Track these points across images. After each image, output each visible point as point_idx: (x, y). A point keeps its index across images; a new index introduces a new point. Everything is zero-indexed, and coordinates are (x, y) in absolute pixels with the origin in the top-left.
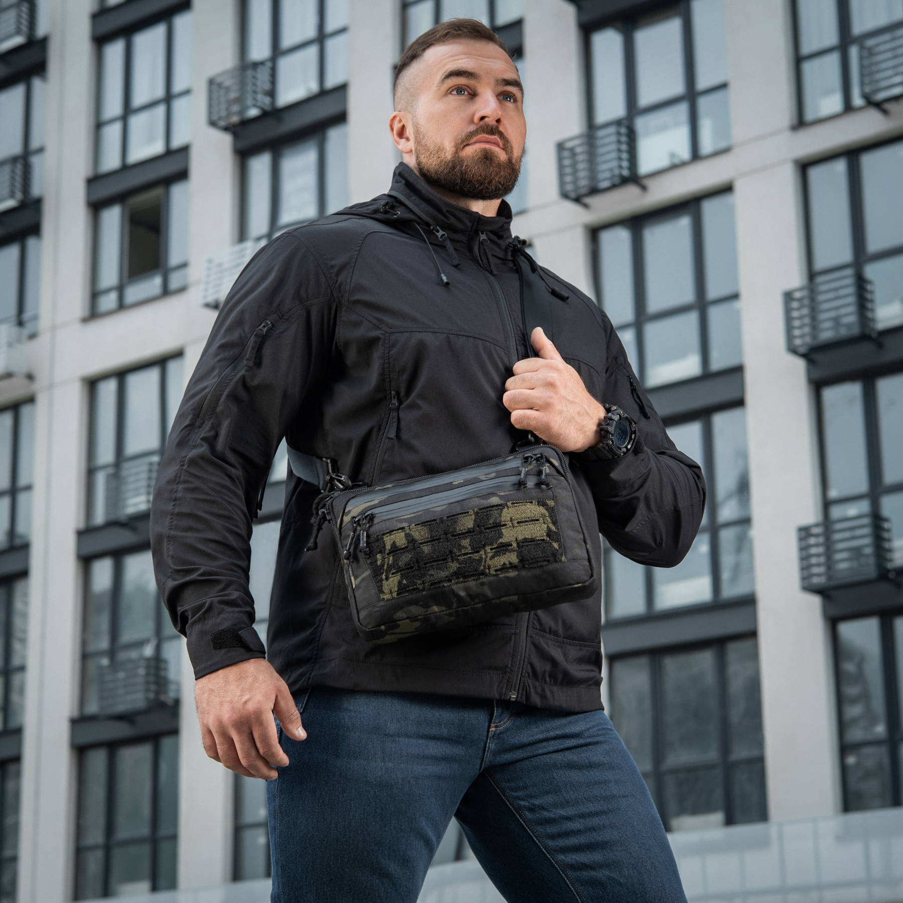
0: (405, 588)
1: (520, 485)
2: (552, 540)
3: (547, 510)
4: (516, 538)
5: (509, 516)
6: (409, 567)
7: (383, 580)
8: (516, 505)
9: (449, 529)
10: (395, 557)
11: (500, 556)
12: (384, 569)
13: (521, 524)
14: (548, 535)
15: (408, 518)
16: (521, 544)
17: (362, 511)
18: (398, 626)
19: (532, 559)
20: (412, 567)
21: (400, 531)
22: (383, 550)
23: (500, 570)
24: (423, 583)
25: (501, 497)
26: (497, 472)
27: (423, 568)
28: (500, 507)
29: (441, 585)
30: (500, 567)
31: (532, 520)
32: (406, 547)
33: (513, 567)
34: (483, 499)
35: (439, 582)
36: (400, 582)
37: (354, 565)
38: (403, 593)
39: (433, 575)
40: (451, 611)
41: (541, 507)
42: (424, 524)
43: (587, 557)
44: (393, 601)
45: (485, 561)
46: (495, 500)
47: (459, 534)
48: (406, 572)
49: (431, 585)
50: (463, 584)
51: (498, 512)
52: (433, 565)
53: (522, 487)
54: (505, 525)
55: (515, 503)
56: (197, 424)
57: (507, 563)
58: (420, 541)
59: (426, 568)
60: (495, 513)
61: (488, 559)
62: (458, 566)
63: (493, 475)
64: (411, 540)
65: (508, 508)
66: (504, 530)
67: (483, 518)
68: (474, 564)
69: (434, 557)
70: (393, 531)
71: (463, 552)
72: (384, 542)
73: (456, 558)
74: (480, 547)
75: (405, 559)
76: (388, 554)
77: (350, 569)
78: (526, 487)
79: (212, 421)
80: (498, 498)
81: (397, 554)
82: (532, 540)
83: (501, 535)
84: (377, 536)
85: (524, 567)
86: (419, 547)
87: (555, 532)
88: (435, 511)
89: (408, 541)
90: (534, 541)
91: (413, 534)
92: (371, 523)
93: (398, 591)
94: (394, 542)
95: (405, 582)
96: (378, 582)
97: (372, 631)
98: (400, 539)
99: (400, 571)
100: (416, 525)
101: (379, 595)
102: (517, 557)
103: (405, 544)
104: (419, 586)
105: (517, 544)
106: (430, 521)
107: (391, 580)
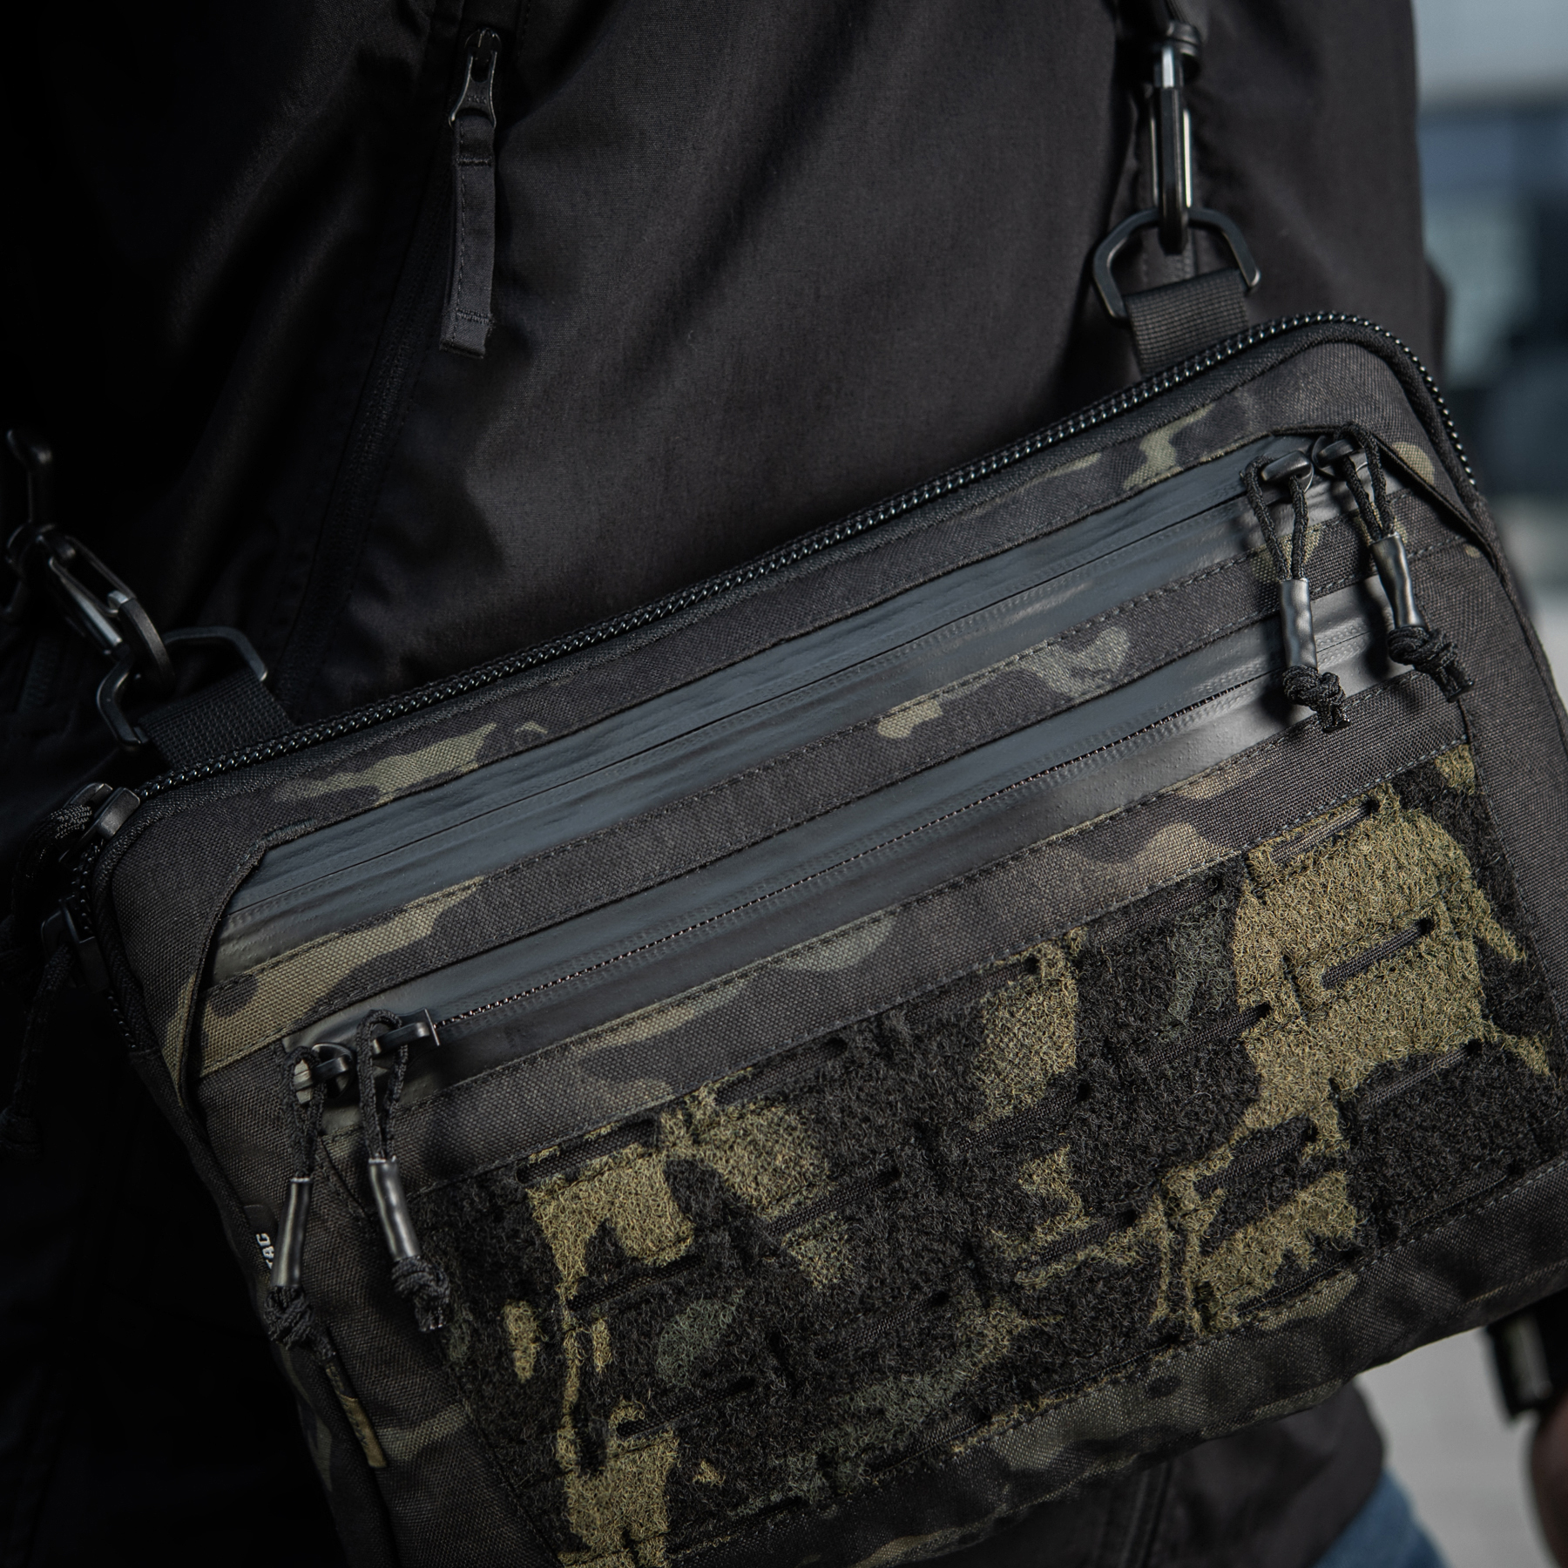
0: (717, 1508)
2: (1514, 1032)
3: (1452, 829)
4: (1332, 1081)
5: (1272, 944)
7: (563, 1470)
8: (1300, 856)
9: (938, 1108)
10: (624, 1326)
11: (1261, 1218)
12: (557, 1404)
13: (1351, 985)
14: (1492, 1009)
16: (1364, 1111)
20: (748, 1383)
21: (631, 1149)
22: (538, 1278)
24: (826, 1464)
25: (1203, 819)
27: (816, 1376)
28: (1212, 898)
30: (1266, 1281)
31: (1401, 937)
32: (691, 1260)
34: (1108, 855)
35: (917, 1443)
36: (676, 1480)
38: (704, 1534)
39: (880, 1411)
41: (1423, 823)
42: (773, 1084)
45: (1179, 1263)
46: (1176, 849)
47: (1005, 1126)
48: (713, 1412)
49: (876, 1465)
50: (1056, 1417)
51: (1208, 931)
52: (872, 1351)
54: (1264, 1010)
55: (1293, 847)
57: (1305, 1246)
58: (774, 1211)
60: (1193, 941)
61: (1191, 1249)
62: (1022, 1323)
64: (713, 1207)
65: (1258, 890)
66: (1260, 1049)
67: (1128, 990)
68: (1114, 1295)
69: (876, 1297)
70: (583, 1147)
71: (1042, 1237)
72: (536, 1232)
73: (1005, 1280)
74: (1133, 1188)
75: (693, 1331)
76: (575, 1304)
80: (1188, 829)
81: (635, 1305)
82: (1417, 1068)
83: (1248, 1087)
85: (1388, 1234)
86: (774, 1250)
87: (1515, 967)
88: (824, 976)
89: (700, 1216)
90: (1425, 1069)
91: (720, 1168)
93: (672, 1532)
94: (605, 1230)
95: (708, 1475)
98: (637, 1204)
99: (675, 1409)
100: (723, 1097)
101: (556, 1556)
102: (1354, 1195)
103: (680, 1240)
104: (798, 1488)
105: (1343, 1115)
106: (809, 1054)
107: (618, 1467)
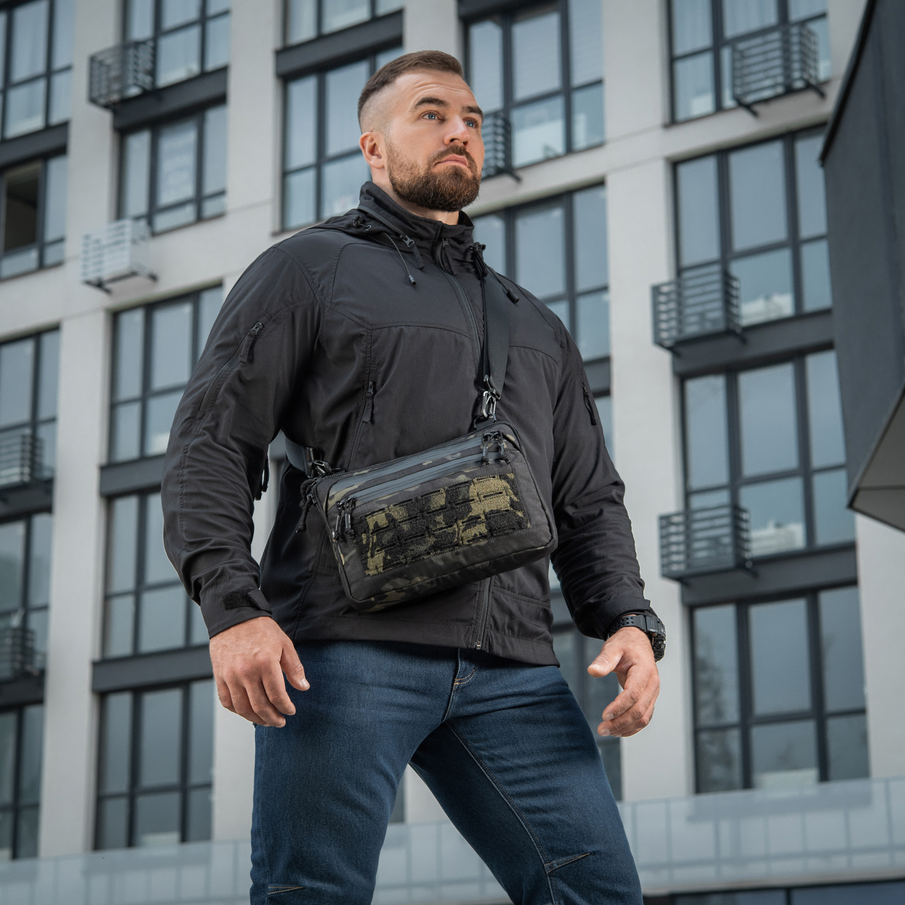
0: (390, 563)
1: (483, 461)
2: (515, 510)
3: (508, 482)
4: (484, 511)
5: (475, 491)
6: (391, 544)
7: (368, 558)
8: (481, 481)
9: (424, 508)
10: (378, 535)
11: (471, 528)
12: (369, 548)
13: (487, 498)
14: (512, 506)
15: (386, 499)
16: (488, 516)
17: (345, 495)
18: (386, 596)
19: (499, 528)
20: (395, 544)
21: (380, 512)
22: (367, 530)
23: (473, 540)
24: (405, 557)
25: (467, 474)
26: (461, 452)
27: (404, 544)
28: (467, 484)
29: (422, 557)
30: (472, 538)
31: (496, 493)
32: (388, 527)
33: (483, 537)
34: (452, 478)
35: (419, 556)
36: (385, 558)
37: (342, 544)
38: (389, 567)
39: (414, 550)
40: (432, 579)
41: (503, 481)
42: (401, 505)
43: (547, 522)
44: (380, 575)
45: (459, 533)
46: (462, 478)
47: (434, 511)
48: (390, 548)
49: (413, 558)
50: (440, 555)
51: (466, 488)
52: (413, 541)
53: (485, 464)
54: (473, 500)
55: (479, 479)
56: (198, 416)
57: (478, 534)
58: (400, 520)
59: (407, 543)
60: (463, 489)
61: (461, 531)
62: (435, 540)
63: (459, 455)
64: (391, 520)
65: (474, 484)
66: (472, 505)
67: (453, 495)
68: (449, 537)
69: (413, 533)
70: (374, 512)
71: (438, 527)
72: (367, 523)
73: (433, 533)
74: (452, 522)
75: (387, 537)
76: (372, 533)
77: (339, 548)
78: (489, 464)
79: (212, 412)
80: (464, 476)
81: (380, 533)
82: (498, 511)
83: (470, 509)
84: (361, 518)
85: (492, 535)
86: (399, 526)
87: (517, 502)
88: (409, 492)
89: (389, 520)
90: (499, 512)
91: (393, 514)
92: (353, 506)
93: (383, 566)
94: (376, 522)
95: (389, 557)
96: (363, 560)
97: (363, 602)
98: (381, 519)
99: (385, 548)
100: (394, 506)
101: (365, 571)
102: (486, 528)
103: (386, 524)
104: (402, 561)
105: (485, 516)
106: (407, 501)
107: (376, 557)
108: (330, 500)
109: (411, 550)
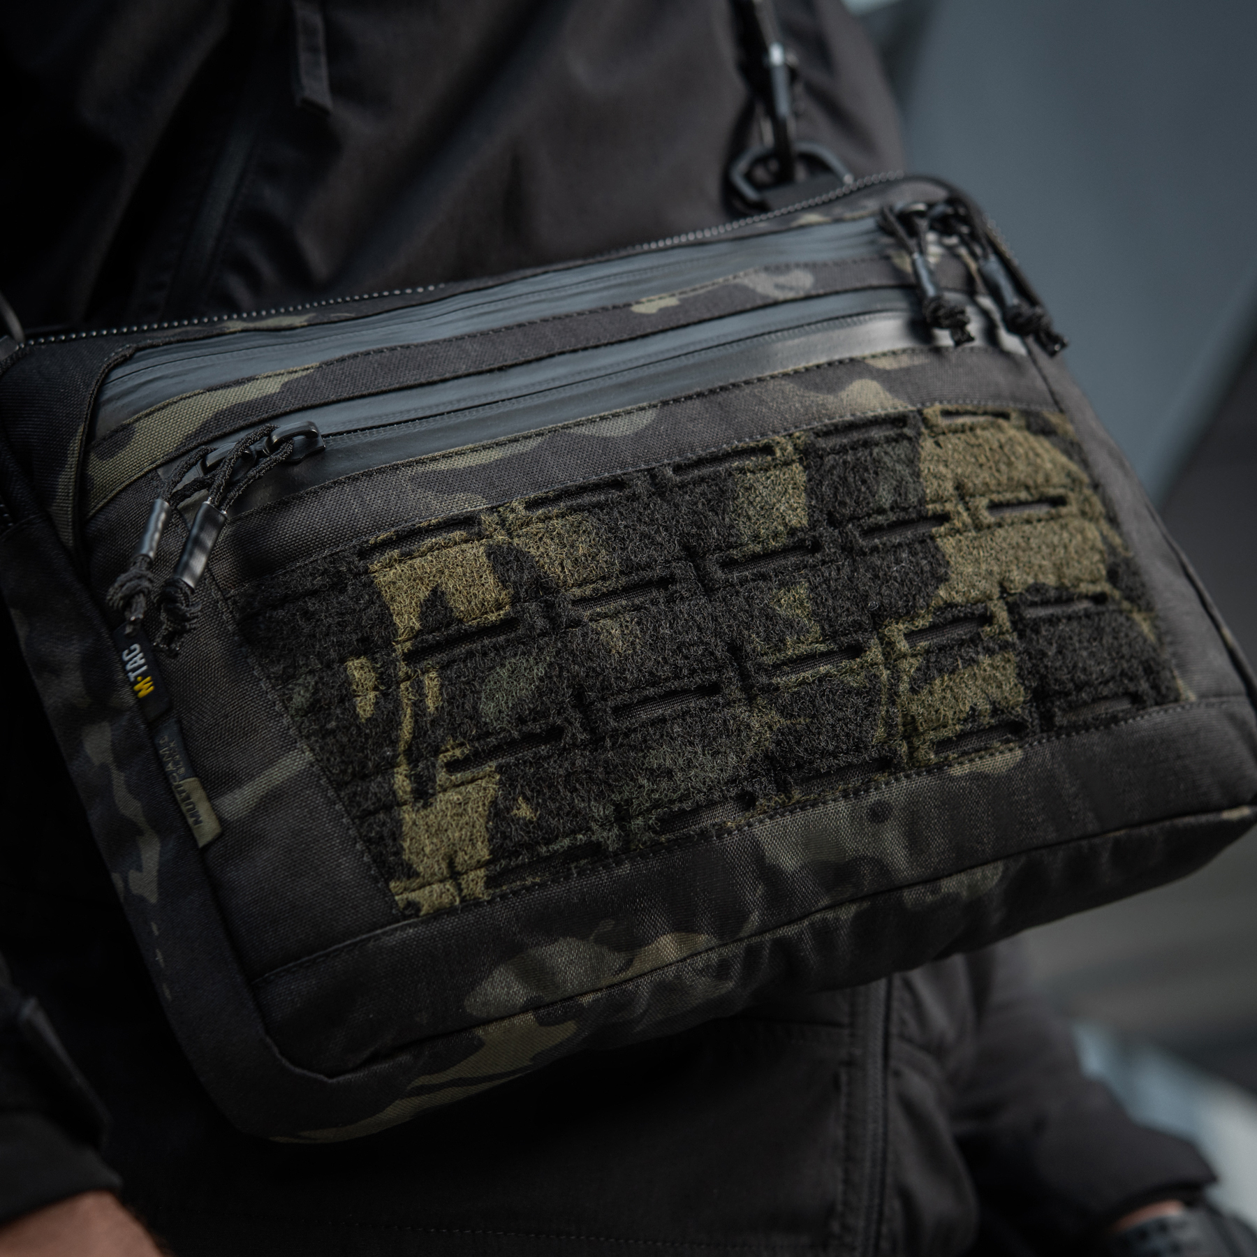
0: (531, 847)
3: (1067, 455)
4: (1001, 585)
5: (947, 473)
6: (536, 728)
7: (400, 804)
8: (961, 421)
10: (451, 673)
11: (953, 672)
12: (394, 743)
13: (1008, 515)
14: (1112, 575)
15: (472, 469)
16: (1027, 612)
18: (474, 1050)
19: (1079, 688)
20: (557, 732)
21: (457, 534)
22: (377, 635)
23: (959, 739)
24: (622, 815)
25: (886, 381)
27: (615, 734)
28: (901, 430)
30: (956, 727)
31: (1042, 499)
32: (508, 624)
33: (1007, 725)
34: (817, 388)
35: (697, 810)
36: (498, 813)
38: (518, 871)
39: (669, 774)
41: (1043, 440)
42: (569, 504)
44: (468, 916)
45: (893, 697)
46: (868, 396)
47: (755, 558)
48: (528, 754)
49: (660, 824)
50: (800, 816)
51: (899, 452)
52: (664, 720)
53: (949, 338)
54: (943, 518)
55: (956, 411)
57: (984, 706)
58: (577, 591)
59: (627, 732)
60: (890, 456)
61: (904, 687)
62: (778, 721)
64: (526, 584)
65: (937, 435)
66: (946, 544)
67: (843, 479)
68: (846, 711)
69: (658, 675)
70: (416, 534)
71: (789, 648)
72: (378, 594)
73: (764, 679)
74: (855, 628)
75: (510, 684)
76: (410, 657)
78: (969, 340)
80: (875, 385)
81: (463, 658)
82: (1062, 595)
83: (939, 568)
84: (333, 558)
85: (1048, 725)
86: (579, 622)
87: (1125, 559)
88: (607, 440)
89: (512, 588)
90: (1070, 599)
91: (532, 554)
93: (490, 862)
94: (437, 596)
95: (524, 811)
96: (368, 812)
98: (463, 577)
99: (496, 750)
100: (530, 507)
101: (388, 885)
102: (1019, 678)
103: (499, 606)
104: (599, 835)
105: (1012, 612)
106: (596, 487)
107: (445, 800)
108: (102, 457)
109: (653, 774)
